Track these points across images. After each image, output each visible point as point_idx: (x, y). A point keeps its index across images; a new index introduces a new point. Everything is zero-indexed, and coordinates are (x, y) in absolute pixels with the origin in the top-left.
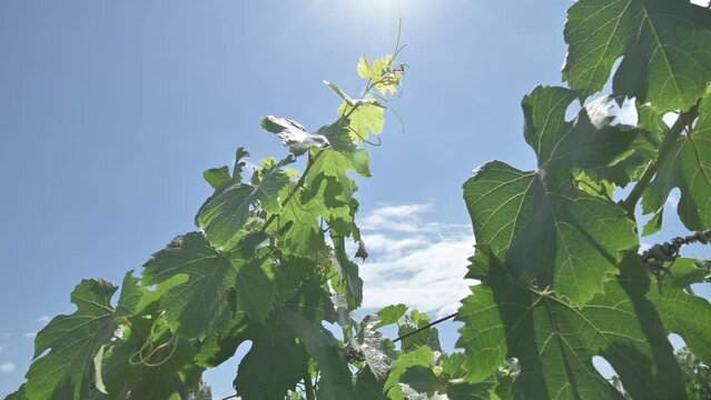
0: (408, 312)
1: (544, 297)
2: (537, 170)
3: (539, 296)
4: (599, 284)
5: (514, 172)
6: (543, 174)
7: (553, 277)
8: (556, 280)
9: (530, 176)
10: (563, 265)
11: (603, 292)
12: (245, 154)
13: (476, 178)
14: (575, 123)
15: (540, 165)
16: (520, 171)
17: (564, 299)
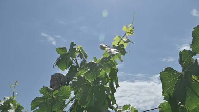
0: (130, 107)
1: (182, 107)
2: (182, 72)
3: (180, 106)
4: (196, 105)
5: (175, 71)
6: (183, 74)
7: (185, 102)
8: (186, 103)
9: (179, 73)
10: (188, 99)
11: (197, 107)
12: (75, 45)
13: (164, 72)
14: (194, 63)
15: (183, 71)
16: (177, 72)
17: (187, 108)
